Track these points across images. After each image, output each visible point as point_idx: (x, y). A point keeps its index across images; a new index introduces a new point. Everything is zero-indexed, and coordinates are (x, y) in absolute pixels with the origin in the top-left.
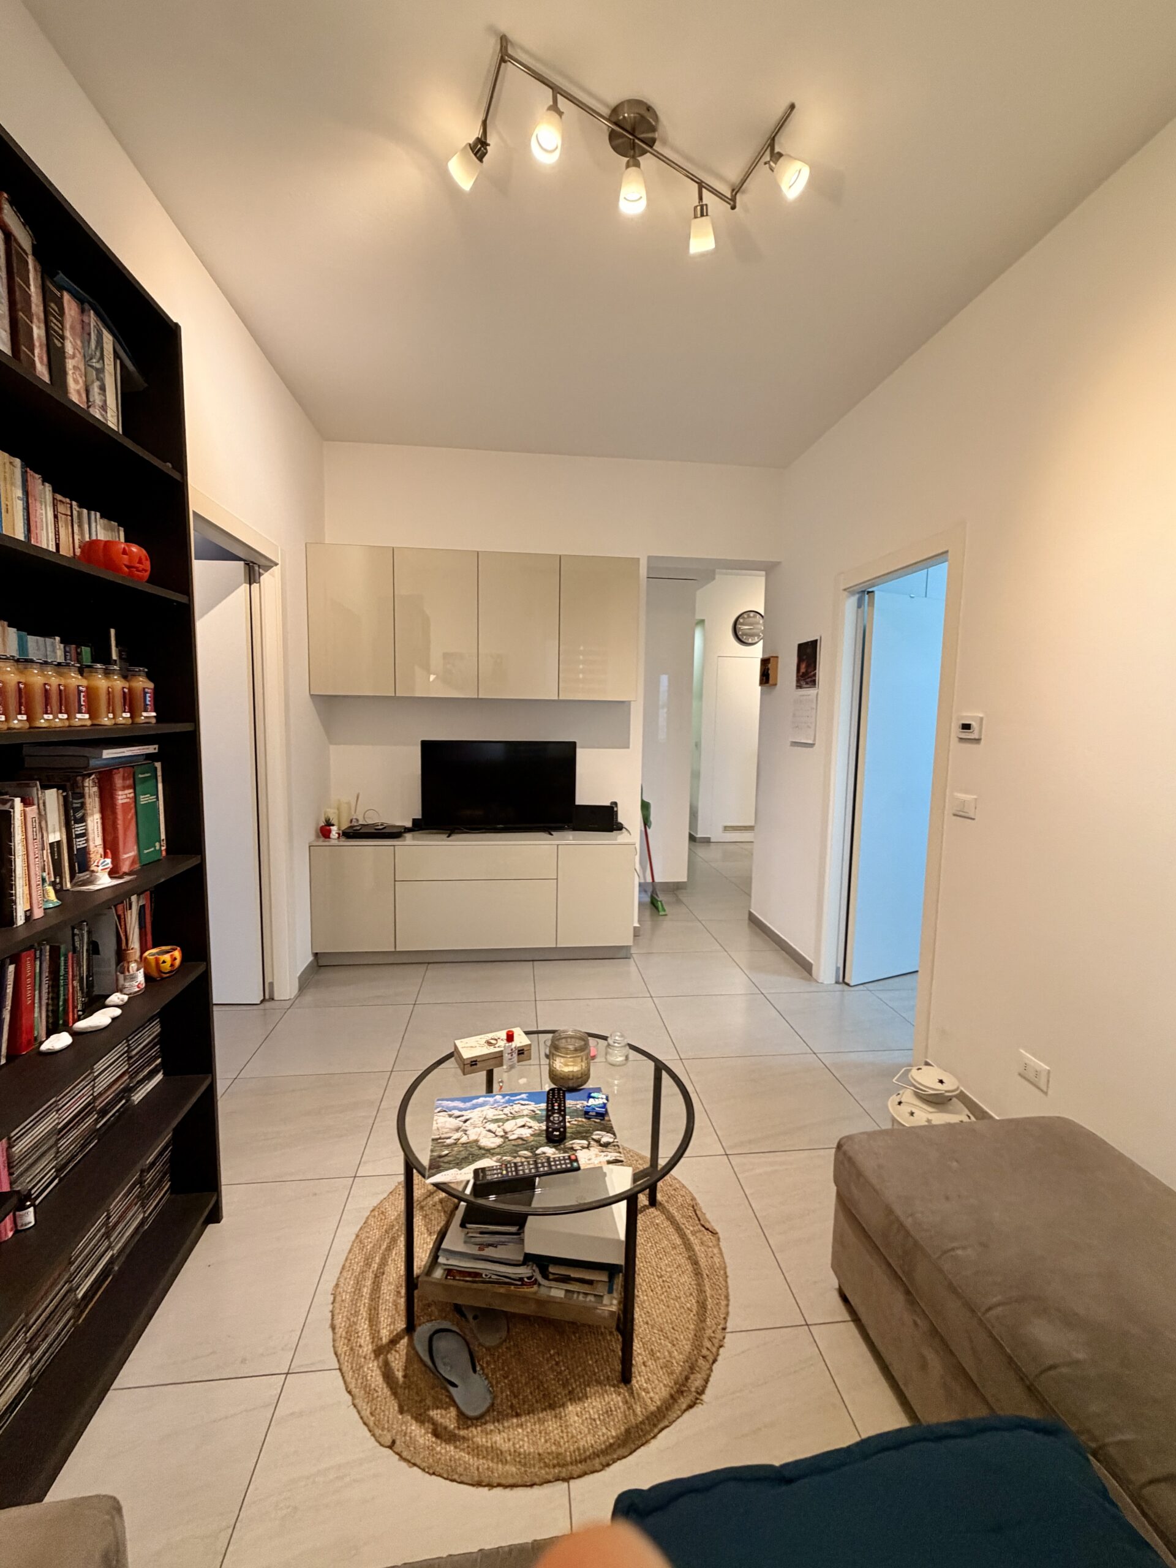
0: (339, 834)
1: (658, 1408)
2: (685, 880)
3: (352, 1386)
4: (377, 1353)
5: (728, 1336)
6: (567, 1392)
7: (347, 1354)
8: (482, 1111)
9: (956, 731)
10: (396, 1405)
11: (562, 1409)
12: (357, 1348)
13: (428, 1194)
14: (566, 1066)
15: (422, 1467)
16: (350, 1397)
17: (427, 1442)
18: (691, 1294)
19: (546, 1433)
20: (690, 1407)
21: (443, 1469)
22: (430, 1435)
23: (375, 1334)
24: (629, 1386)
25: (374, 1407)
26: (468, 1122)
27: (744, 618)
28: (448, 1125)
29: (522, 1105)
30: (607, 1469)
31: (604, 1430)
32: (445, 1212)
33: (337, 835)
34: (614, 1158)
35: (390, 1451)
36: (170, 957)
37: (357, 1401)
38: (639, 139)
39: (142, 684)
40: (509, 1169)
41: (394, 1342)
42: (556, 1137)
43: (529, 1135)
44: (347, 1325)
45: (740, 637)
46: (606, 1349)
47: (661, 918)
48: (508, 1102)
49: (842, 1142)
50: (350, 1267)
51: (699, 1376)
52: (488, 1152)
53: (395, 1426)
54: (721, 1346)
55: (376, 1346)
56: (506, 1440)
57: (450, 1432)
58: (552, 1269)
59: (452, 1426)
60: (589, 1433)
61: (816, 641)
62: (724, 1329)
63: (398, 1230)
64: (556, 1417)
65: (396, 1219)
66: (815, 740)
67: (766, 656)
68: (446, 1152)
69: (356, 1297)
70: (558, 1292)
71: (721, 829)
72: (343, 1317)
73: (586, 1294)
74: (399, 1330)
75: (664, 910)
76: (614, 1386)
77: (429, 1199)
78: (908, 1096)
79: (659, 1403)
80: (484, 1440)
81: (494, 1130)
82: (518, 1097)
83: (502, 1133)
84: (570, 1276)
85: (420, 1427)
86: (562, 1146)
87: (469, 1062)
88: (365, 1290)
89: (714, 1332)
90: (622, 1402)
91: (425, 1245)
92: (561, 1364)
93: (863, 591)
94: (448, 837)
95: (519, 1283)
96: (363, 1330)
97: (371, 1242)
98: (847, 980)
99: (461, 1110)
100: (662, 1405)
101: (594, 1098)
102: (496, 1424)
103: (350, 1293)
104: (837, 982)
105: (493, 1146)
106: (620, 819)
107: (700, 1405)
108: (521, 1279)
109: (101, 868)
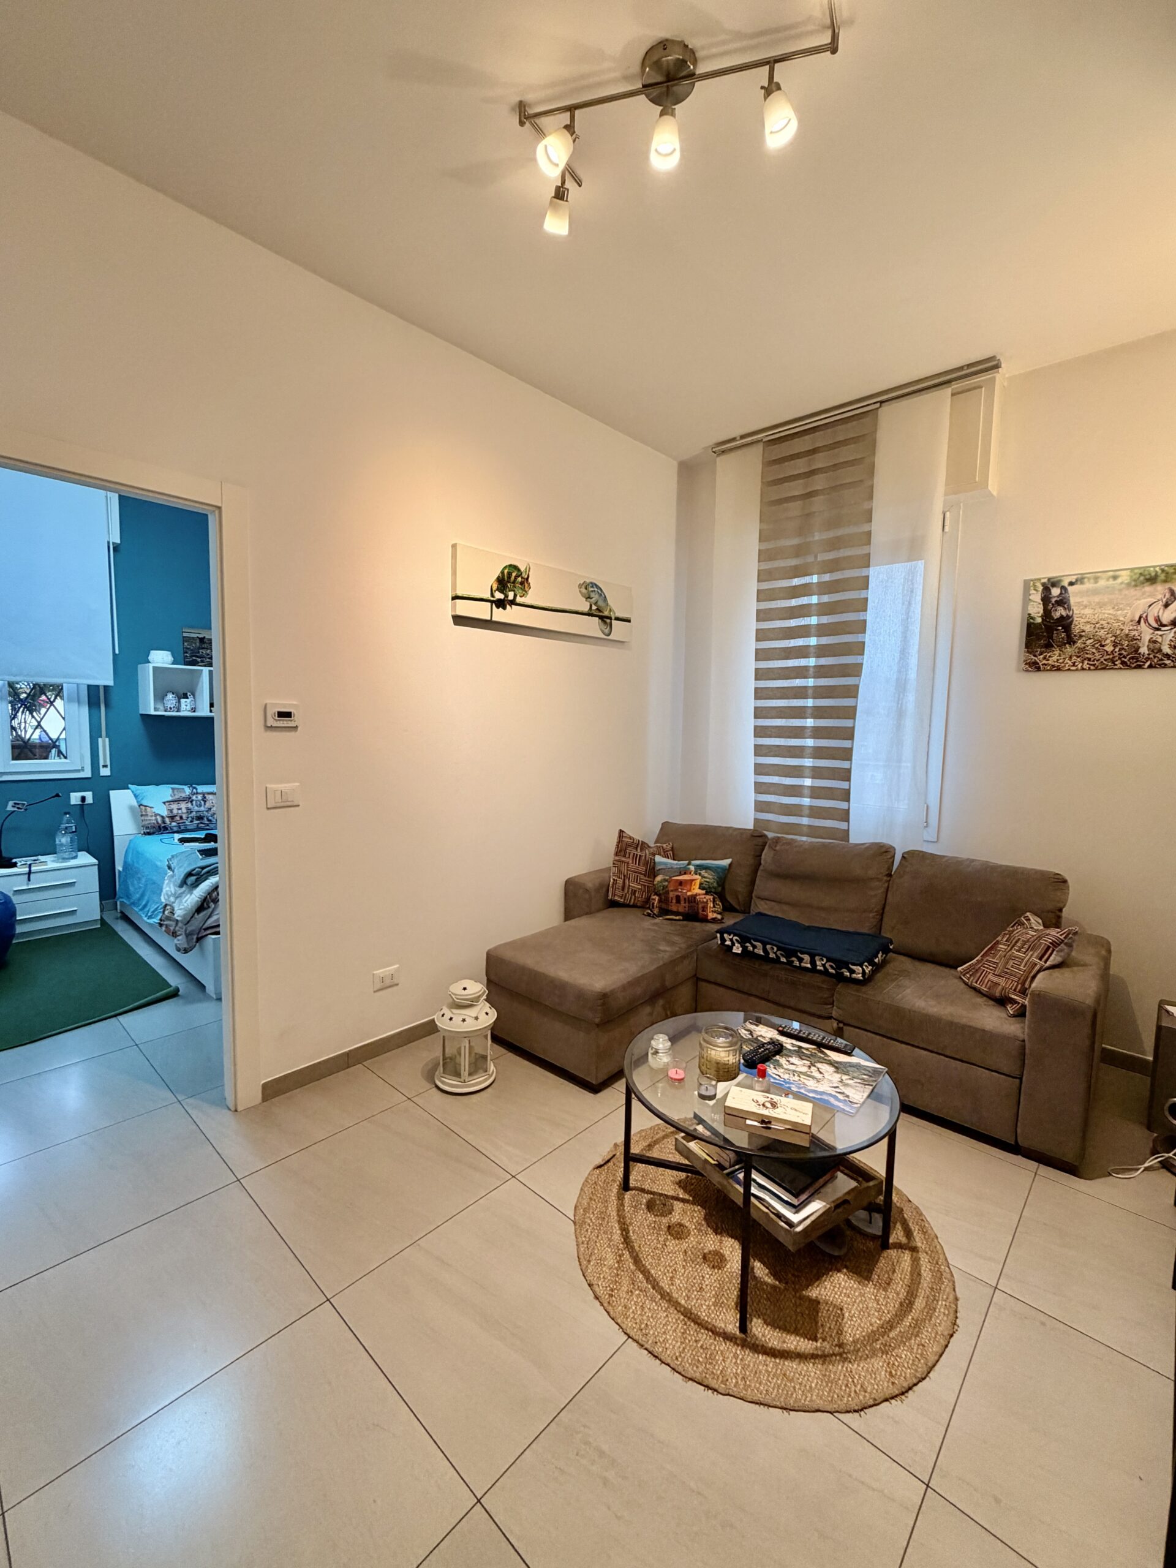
4: (916, 1252)
7: (941, 1267)
9: (260, 720)
12: (932, 1264)
23: (917, 1264)
26: (834, 1085)
28: (854, 1091)
29: (779, 1076)
41: (901, 1247)
43: (793, 1058)
52: (831, 1063)
55: (916, 1256)
72: (947, 1298)
74: (894, 1248)
81: (818, 1072)
83: (812, 1068)
88: (923, 1302)
96: (926, 1271)
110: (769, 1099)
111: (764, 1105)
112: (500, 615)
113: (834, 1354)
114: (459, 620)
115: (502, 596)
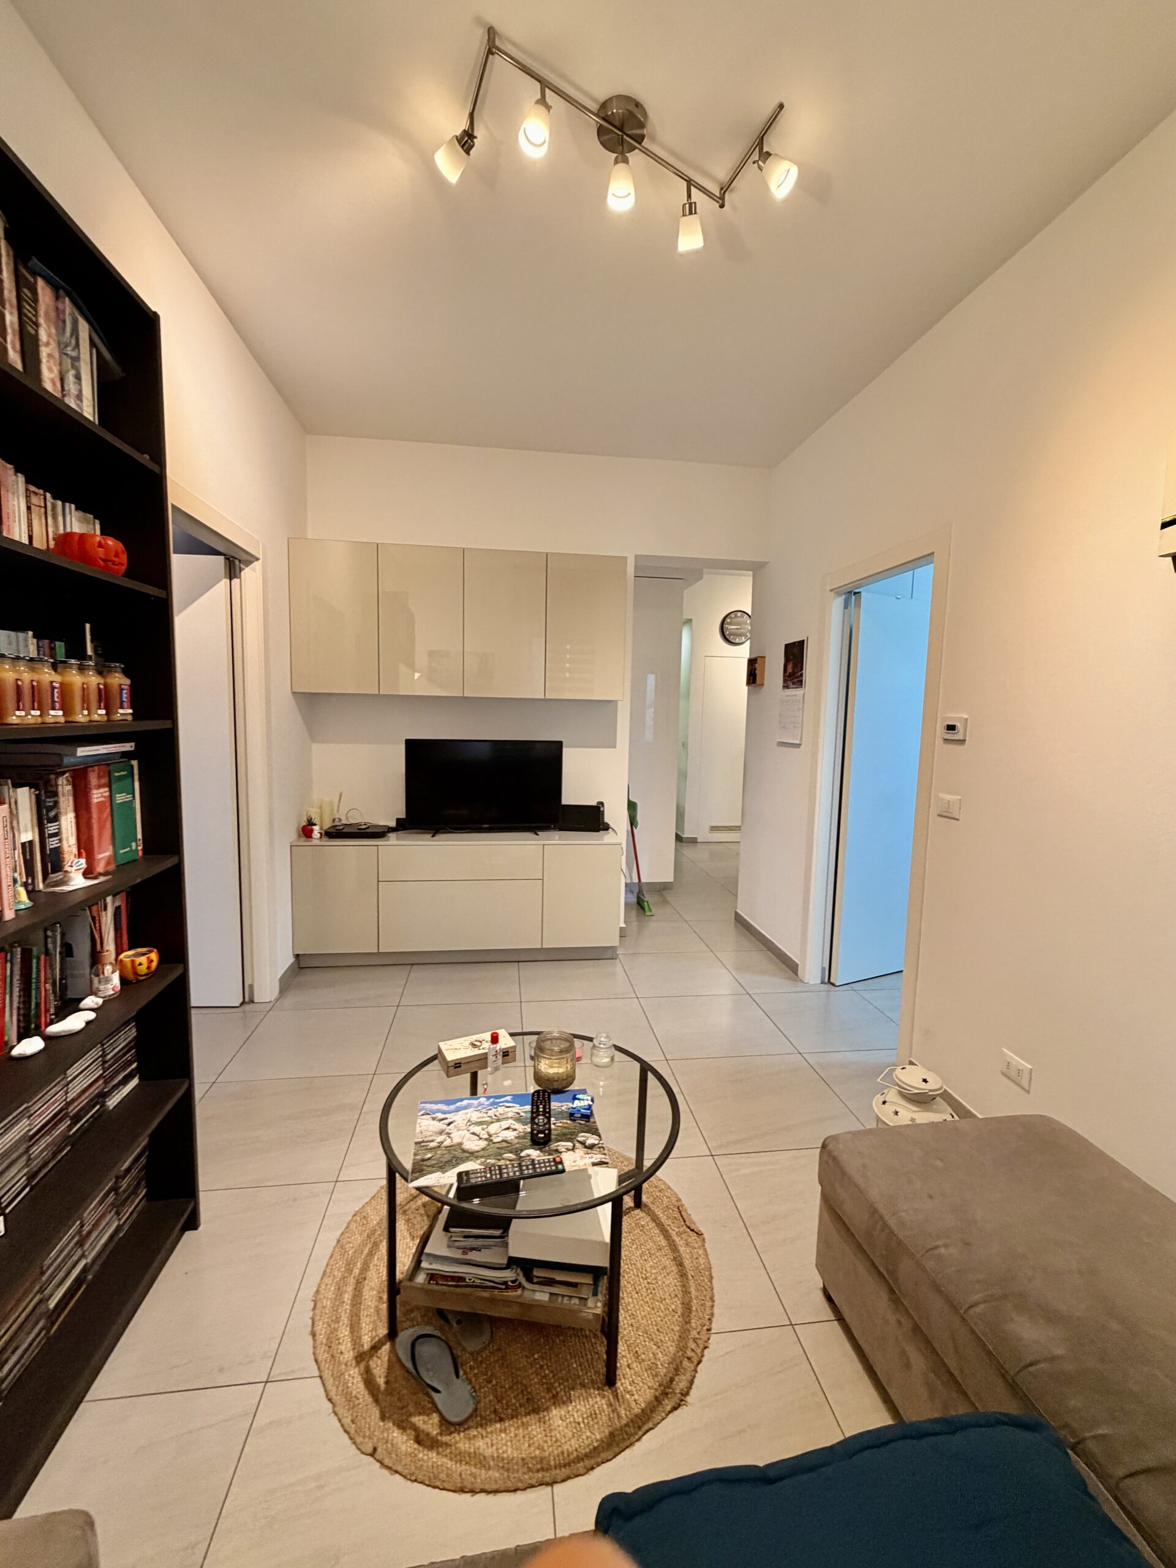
0: (321, 834)
1: (643, 1410)
2: (672, 880)
3: (333, 1394)
4: (358, 1359)
5: (713, 1337)
6: (551, 1395)
7: (328, 1361)
8: (466, 1114)
9: (940, 731)
10: (378, 1412)
11: (545, 1413)
12: (338, 1355)
13: (411, 1198)
14: (551, 1068)
15: (404, 1474)
16: (330, 1405)
17: (409, 1449)
18: (676, 1296)
19: (530, 1438)
20: (675, 1408)
21: (425, 1475)
22: (412, 1442)
23: (356, 1341)
24: (613, 1389)
25: (355, 1414)
26: (452, 1125)
27: (731, 618)
28: (431, 1128)
29: (507, 1107)
30: (591, 1472)
31: (588, 1434)
32: (428, 1216)
33: (319, 835)
34: (599, 1160)
35: (371, 1459)
36: (146, 960)
37: (337, 1409)
38: (627, 135)
39: (119, 680)
40: (493, 1172)
41: (375, 1348)
42: (540, 1139)
43: (513, 1138)
44: (328, 1332)
45: (727, 637)
46: (589, 1351)
47: (647, 918)
48: (493, 1104)
49: (826, 1143)
50: (330, 1273)
51: (684, 1378)
52: (472, 1155)
53: (376, 1433)
54: (706, 1347)
55: (358, 1352)
56: (490, 1445)
57: (432, 1438)
58: (537, 1273)
59: (435, 1432)
60: (573, 1436)
61: (803, 641)
62: (709, 1330)
63: (380, 1235)
64: (540, 1421)
65: (378, 1223)
66: (801, 739)
67: (754, 656)
68: (429, 1155)
69: (337, 1303)
70: (542, 1296)
71: (707, 829)
72: (323, 1323)
73: (571, 1297)
74: (381, 1336)
75: (650, 910)
76: (599, 1389)
77: (412, 1202)
78: (892, 1095)
79: (643, 1405)
80: (467, 1445)
81: (478, 1133)
82: (502, 1100)
83: (486, 1136)
84: (554, 1279)
85: (402, 1434)
86: (547, 1148)
87: (453, 1064)
88: (346, 1296)
89: (698, 1333)
90: (607, 1405)
91: (408, 1250)
92: (545, 1367)
93: (851, 592)
94: (433, 837)
95: (504, 1287)
96: (344, 1337)
97: (353, 1247)
98: (832, 980)
99: (444, 1113)
100: (646, 1407)
101: (578, 1099)
102: (479, 1430)
103: (331, 1299)
104: (823, 982)
105: (477, 1148)
106: (607, 819)
107: (684, 1407)
108: (505, 1283)
109: (75, 868)
110: (481, 1048)
111: (481, 1042)
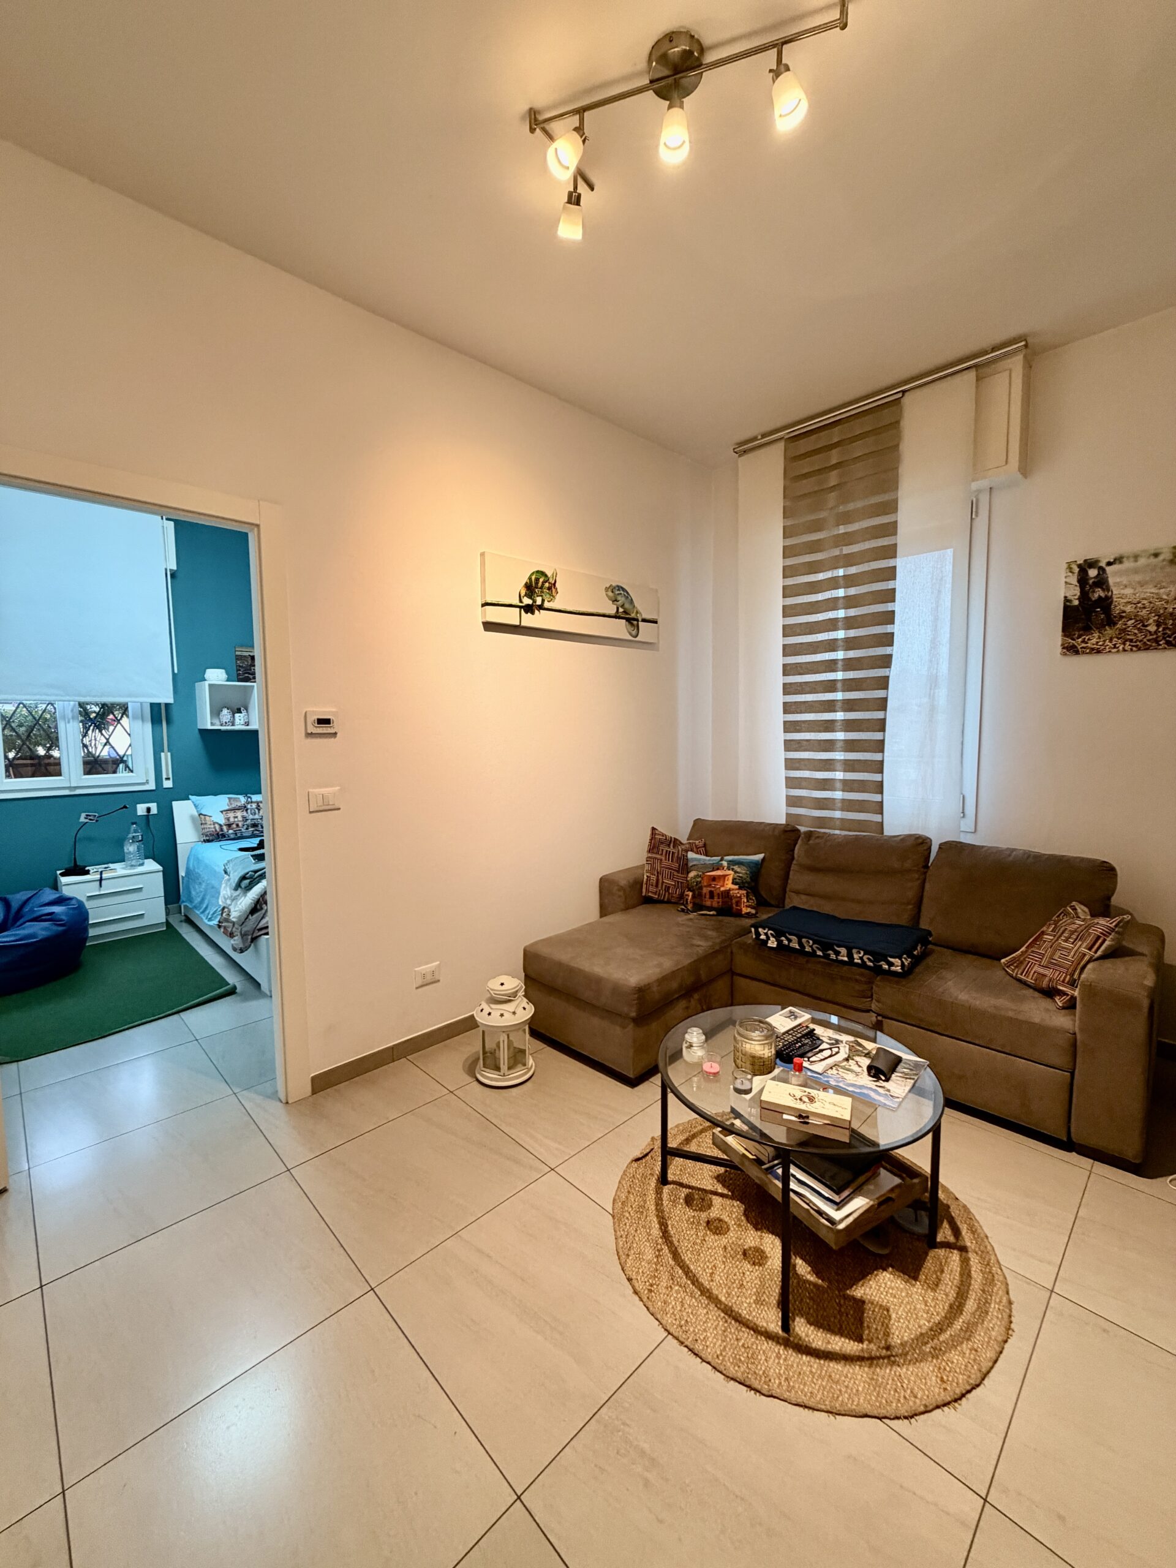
3: (989, 1248)
4: (965, 1251)
9: (299, 726)
12: (983, 1264)
23: (966, 1263)
41: (949, 1246)
55: (965, 1256)
88: (974, 1304)
110: (806, 1094)
111: (801, 1099)
112: (528, 620)
113: (881, 1357)
114: (489, 626)
115: (529, 602)
